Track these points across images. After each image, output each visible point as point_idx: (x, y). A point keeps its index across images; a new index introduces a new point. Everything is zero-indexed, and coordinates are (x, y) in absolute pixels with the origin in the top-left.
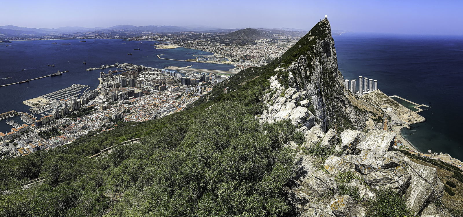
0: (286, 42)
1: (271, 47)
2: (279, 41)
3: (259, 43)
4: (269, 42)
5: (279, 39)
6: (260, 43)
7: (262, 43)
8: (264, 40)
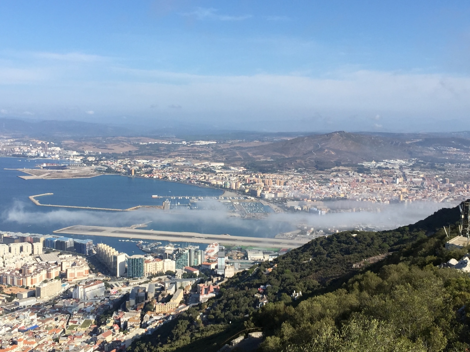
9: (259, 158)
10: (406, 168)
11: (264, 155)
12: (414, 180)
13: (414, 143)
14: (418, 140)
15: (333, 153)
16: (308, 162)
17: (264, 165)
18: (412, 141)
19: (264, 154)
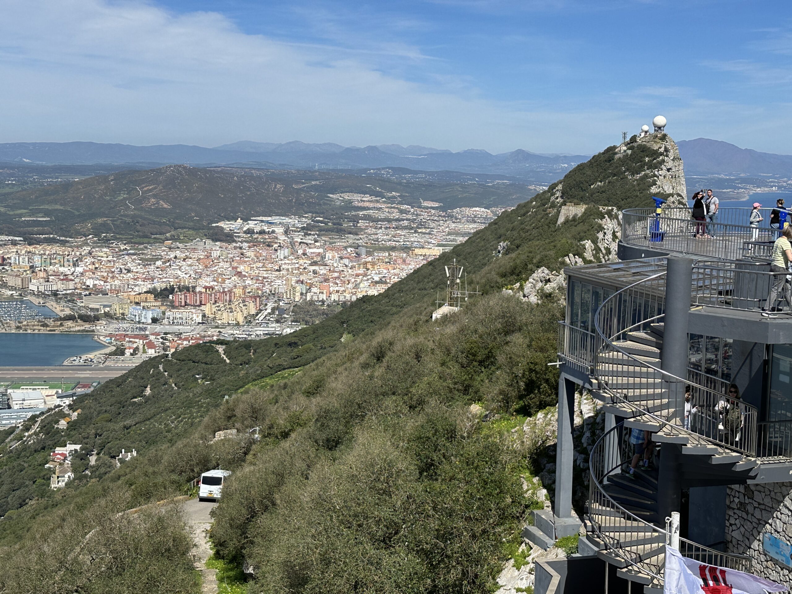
0: (405, 228)
1: (321, 250)
2: (361, 224)
3: (245, 232)
4: (303, 228)
5: (367, 218)
6: (250, 232)
7: (262, 232)
8: (276, 219)
9: (21, 216)
10: (295, 231)
11: (30, 210)
12: (309, 251)
13: (308, 187)
14: (313, 183)
15: (165, 206)
16: (118, 222)
17: (31, 228)
18: (303, 183)
19: (30, 208)
